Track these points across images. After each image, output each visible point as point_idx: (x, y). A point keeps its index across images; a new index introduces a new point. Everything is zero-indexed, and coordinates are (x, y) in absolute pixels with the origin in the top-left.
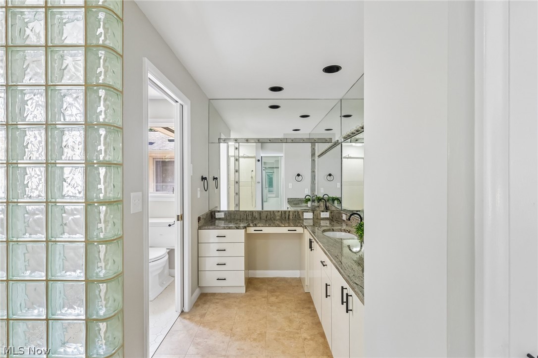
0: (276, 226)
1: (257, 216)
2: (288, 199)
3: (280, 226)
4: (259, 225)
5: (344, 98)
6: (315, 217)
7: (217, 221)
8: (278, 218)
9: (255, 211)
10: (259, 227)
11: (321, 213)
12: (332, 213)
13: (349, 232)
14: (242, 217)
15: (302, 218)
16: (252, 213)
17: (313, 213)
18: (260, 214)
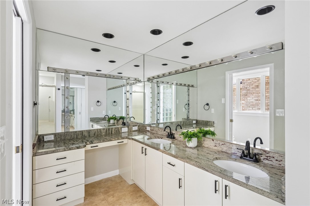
0: (109, 141)
1: (86, 134)
2: (91, 118)
3: (112, 141)
4: (95, 142)
5: (147, 54)
6: (129, 131)
7: (45, 144)
8: (104, 134)
9: (84, 131)
10: (95, 143)
11: (133, 127)
12: (139, 127)
13: (162, 138)
14: (72, 137)
15: (120, 132)
16: (82, 133)
17: (128, 128)
18: (89, 132)
